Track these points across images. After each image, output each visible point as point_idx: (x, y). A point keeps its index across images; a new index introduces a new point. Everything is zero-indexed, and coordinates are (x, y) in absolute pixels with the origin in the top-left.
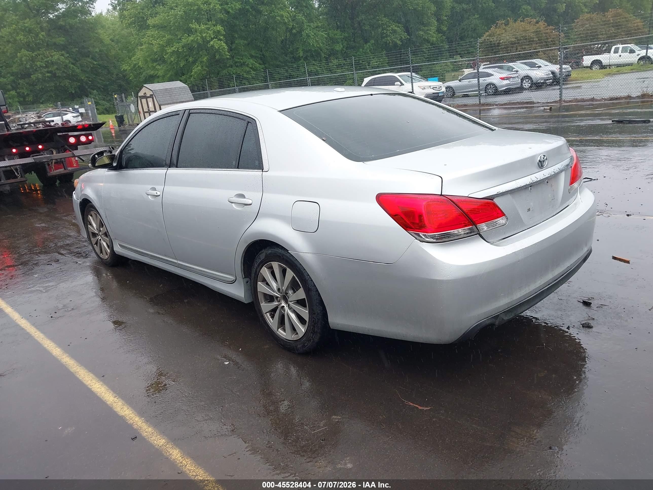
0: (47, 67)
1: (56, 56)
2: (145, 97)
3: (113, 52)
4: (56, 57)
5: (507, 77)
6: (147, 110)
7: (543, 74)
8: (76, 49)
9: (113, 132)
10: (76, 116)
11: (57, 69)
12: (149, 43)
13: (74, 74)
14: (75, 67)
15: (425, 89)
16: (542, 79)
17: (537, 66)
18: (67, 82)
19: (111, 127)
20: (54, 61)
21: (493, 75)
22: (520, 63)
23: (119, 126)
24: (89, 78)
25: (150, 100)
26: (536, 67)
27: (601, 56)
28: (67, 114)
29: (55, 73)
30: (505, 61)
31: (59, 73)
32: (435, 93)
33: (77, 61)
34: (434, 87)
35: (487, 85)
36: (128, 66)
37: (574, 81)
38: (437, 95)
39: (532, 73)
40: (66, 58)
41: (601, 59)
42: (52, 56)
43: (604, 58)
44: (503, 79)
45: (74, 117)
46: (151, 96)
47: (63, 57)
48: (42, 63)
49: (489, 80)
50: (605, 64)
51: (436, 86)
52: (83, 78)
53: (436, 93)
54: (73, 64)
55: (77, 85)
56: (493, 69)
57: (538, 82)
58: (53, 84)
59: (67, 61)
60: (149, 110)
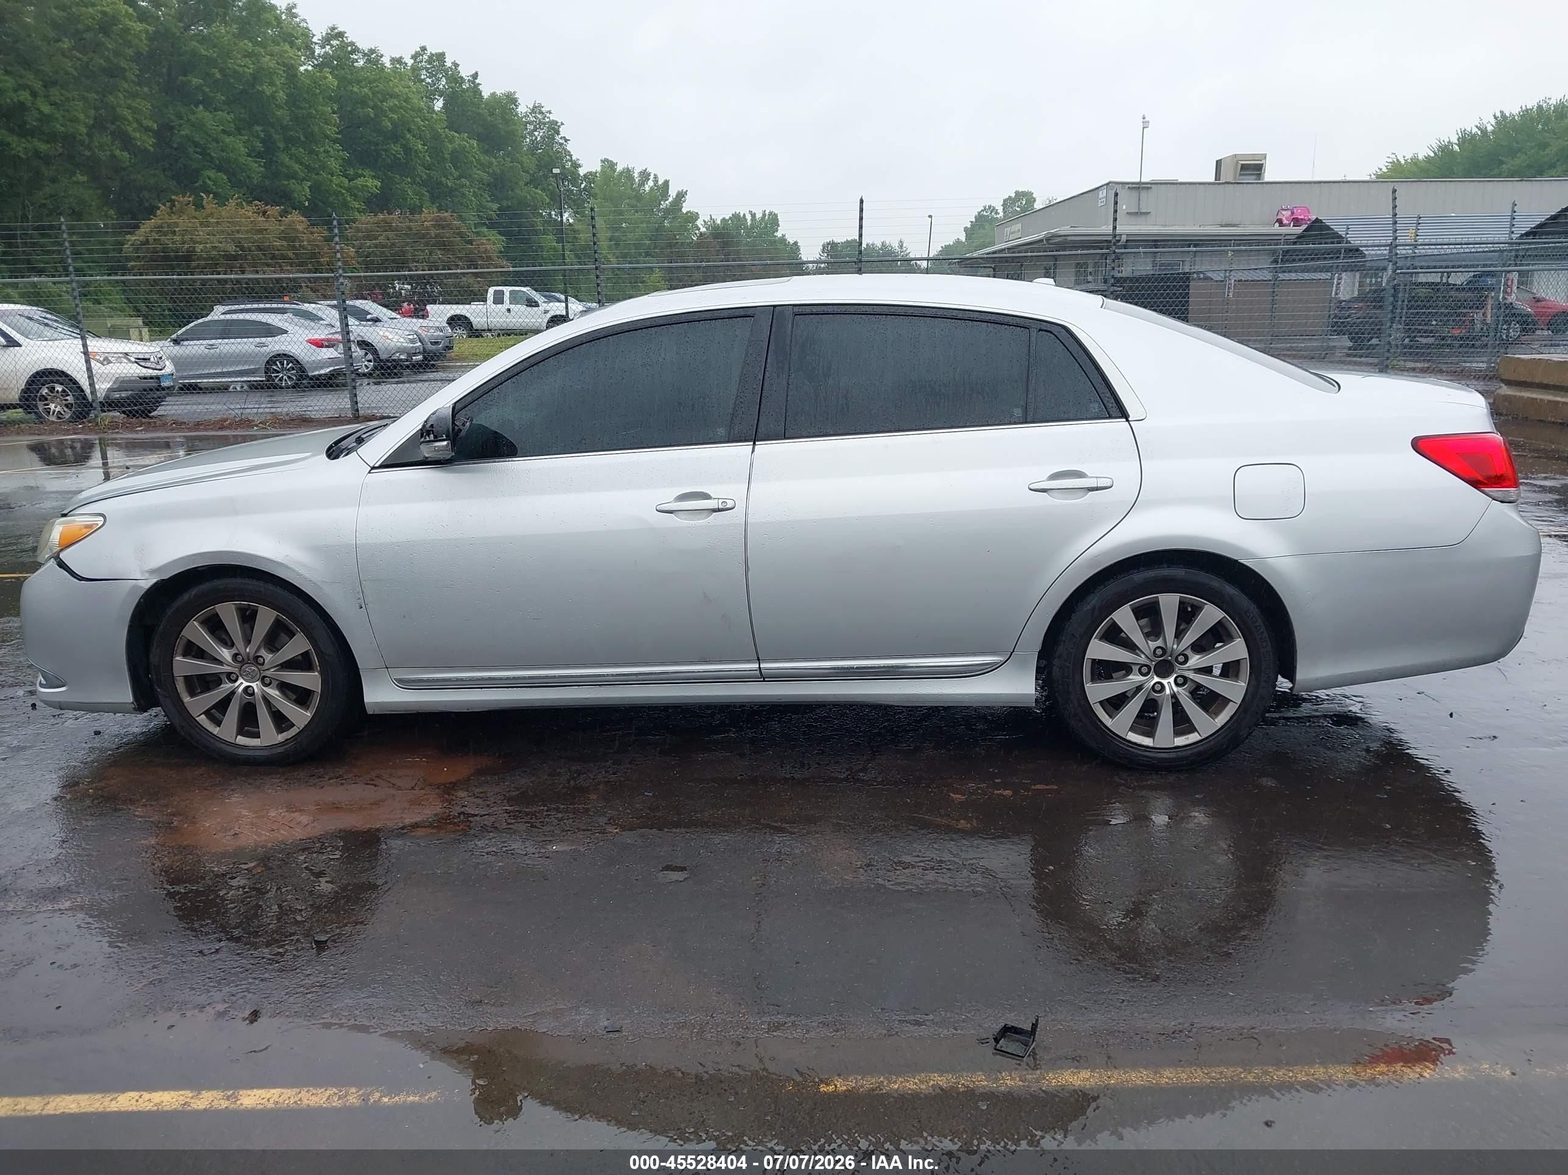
5: (328, 340)
7: (402, 340)
15: (110, 362)
16: (401, 350)
17: (369, 317)
21: (286, 332)
22: (328, 306)
26: (369, 320)
27: (467, 306)
30: (286, 299)
32: (145, 378)
34: (141, 356)
35: (268, 362)
37: (457, 360)
38: (153, 384)
39: (375, 334)
41: (468, 315)
43: (474, 312)
44: (319, 344)
49: (275, 345)
50: (479, 327)
51: (147, 356)
53: (151, 378)
56: (279, 316)
57: (393, 358)
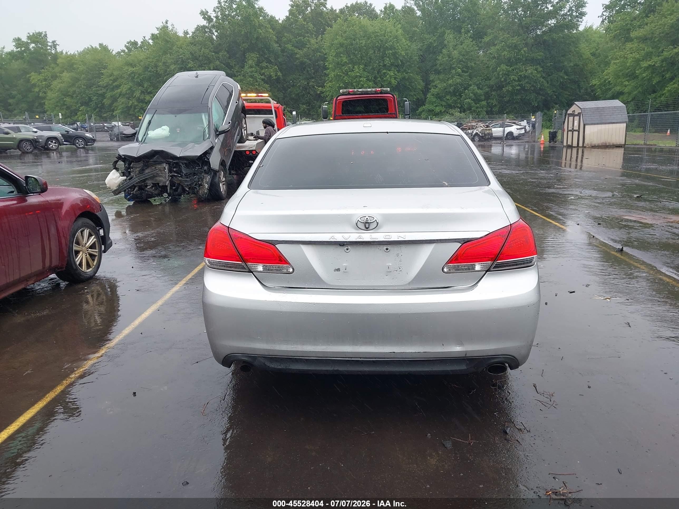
0: (519, 80)
1: (530, 70)
2: (573, 115)
3: (590, 66)
4: (529, 72)
6: (571, 129)
8: (551, 63)
9: (542, 146)
10: (520, 129)
11: (527, 83)
12: (625, 58)
13: (542, 88)
14: (544, 81)
18: (533, 96)
19: (542, 142)
20: (527, 75)
23: (550, 142)
24: (556, 92)
25: (577, 118)
28: (513, 126)
29: (525, 86)
31: (528, 86)
33: (549, 76)
36: (598, 81)
40: (538, 72)
42: (526, 70)
45: (517, 129)
46: (579, 115)
47: (536, 72)
48: (516, 77)
52: (549, 92)
54: (543, 78)
55: (541, 98)
58: (519, 97)
59: (539, 75)
60: (573, 128)
